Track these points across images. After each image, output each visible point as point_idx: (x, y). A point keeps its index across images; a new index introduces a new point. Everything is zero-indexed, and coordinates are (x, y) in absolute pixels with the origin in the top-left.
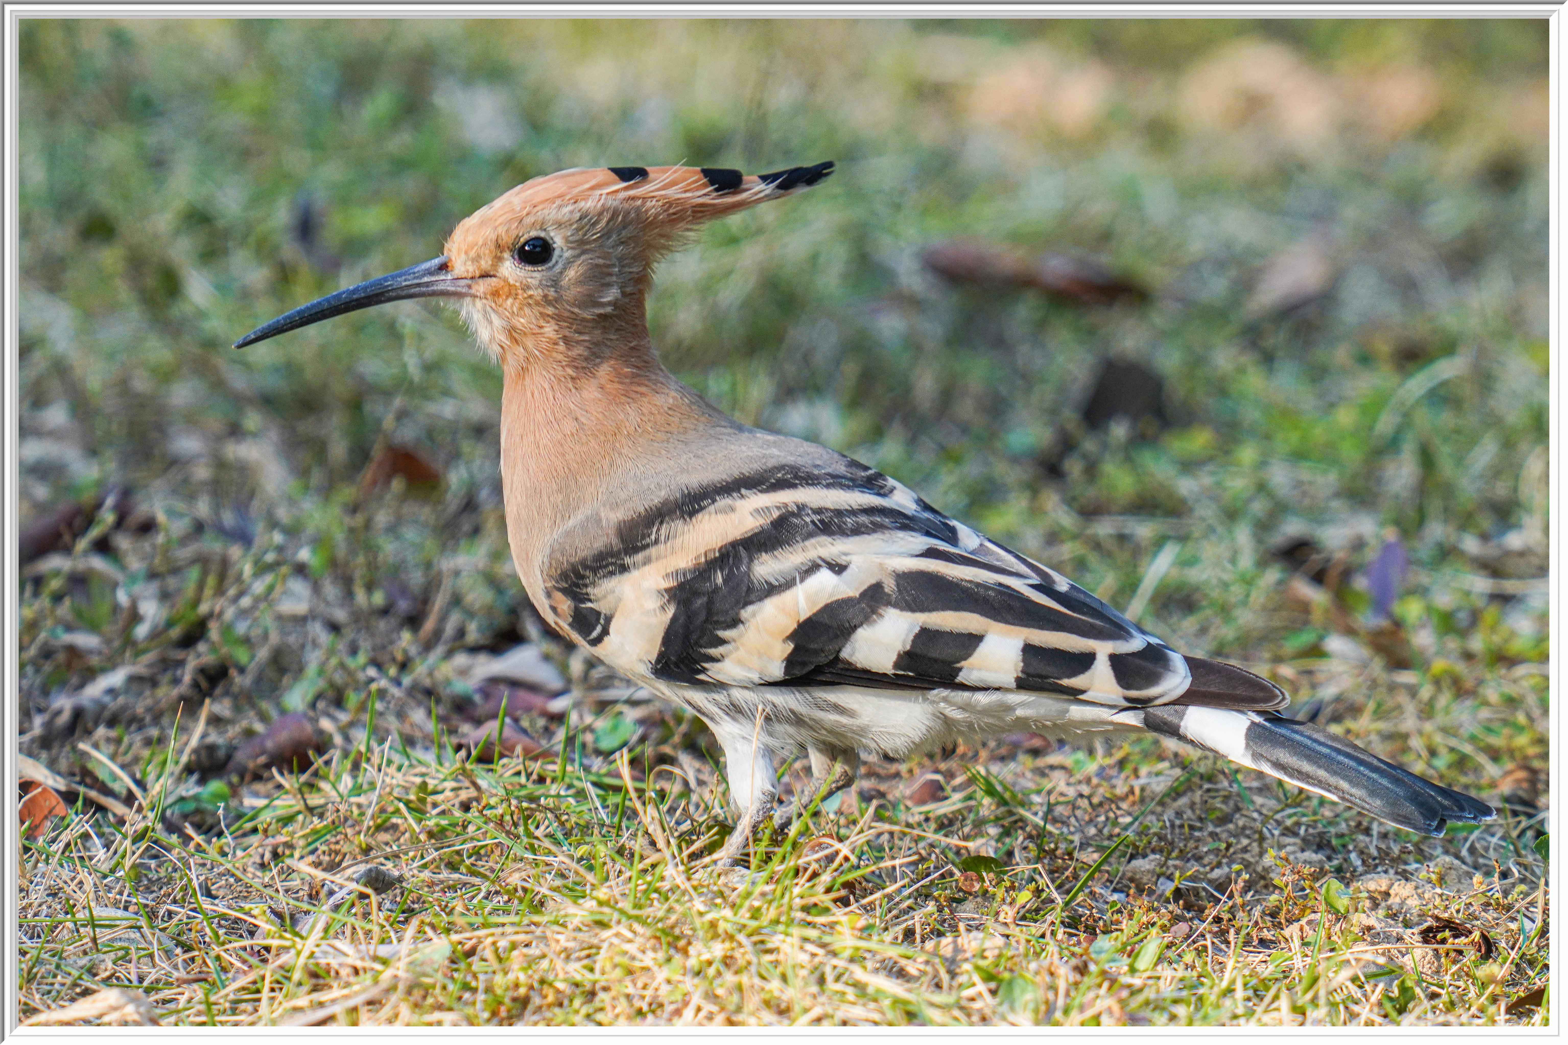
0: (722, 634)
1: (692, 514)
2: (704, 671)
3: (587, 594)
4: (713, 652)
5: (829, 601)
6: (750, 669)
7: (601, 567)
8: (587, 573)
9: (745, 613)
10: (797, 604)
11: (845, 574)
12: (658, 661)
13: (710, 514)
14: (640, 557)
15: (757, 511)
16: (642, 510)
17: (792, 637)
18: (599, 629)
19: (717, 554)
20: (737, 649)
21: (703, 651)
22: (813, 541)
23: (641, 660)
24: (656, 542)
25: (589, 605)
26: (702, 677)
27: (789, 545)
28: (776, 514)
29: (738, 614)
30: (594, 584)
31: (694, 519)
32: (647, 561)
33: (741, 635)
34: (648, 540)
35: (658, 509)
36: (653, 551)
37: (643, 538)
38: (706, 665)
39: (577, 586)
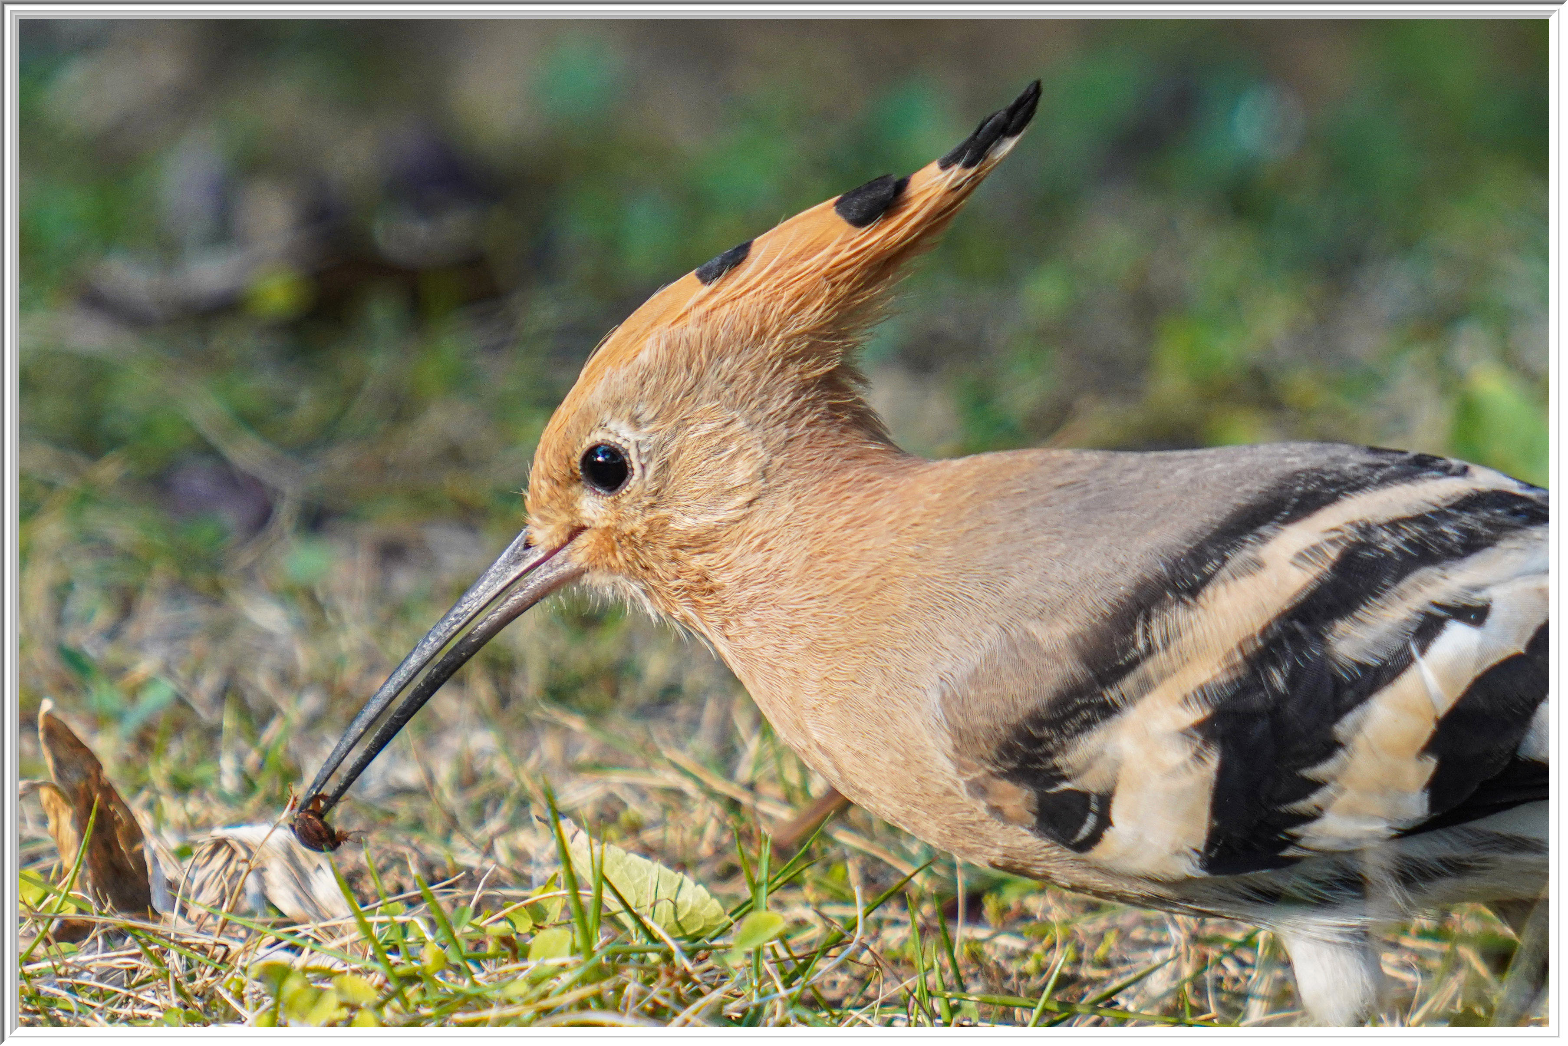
0: (1309, 773)
1: (1194, 591)
2: (1293, 840)
3: (1056, 768)
4: (1302, 806)
5: (1479, 672)
6: (1372, 818)
7: (1067, 717)
8: (1046, 733)
9: (1342, 729)
10: (1427, 692)
11: (1489, 621)
12: (1210, 844)
13: (1225, 582)
14: (1129, 683)
15: (1300, 556)
16: (1105, 608)
17: (1432, 747)
18: (1091, 821)
19: (1260, 643)
20: (1342, 790)
21: (1285, 808)
22: (1411, 579)
23: (1178, 853)
24: (1150, 650)
25: (1065, 786)
26: (1290, 852)
27: (1377, 596)
28: (1333, 553)
29: (1330, 732)
30: (1062, 749)
31: (1201, 599)
32: (1146, 687)
33: (1344, 768)
34: (1133, 653)
35: (1133, 599)
36: (1149, 667)
37: (1125, 650)
38: (1295, 831)
39: (1036, 760)
